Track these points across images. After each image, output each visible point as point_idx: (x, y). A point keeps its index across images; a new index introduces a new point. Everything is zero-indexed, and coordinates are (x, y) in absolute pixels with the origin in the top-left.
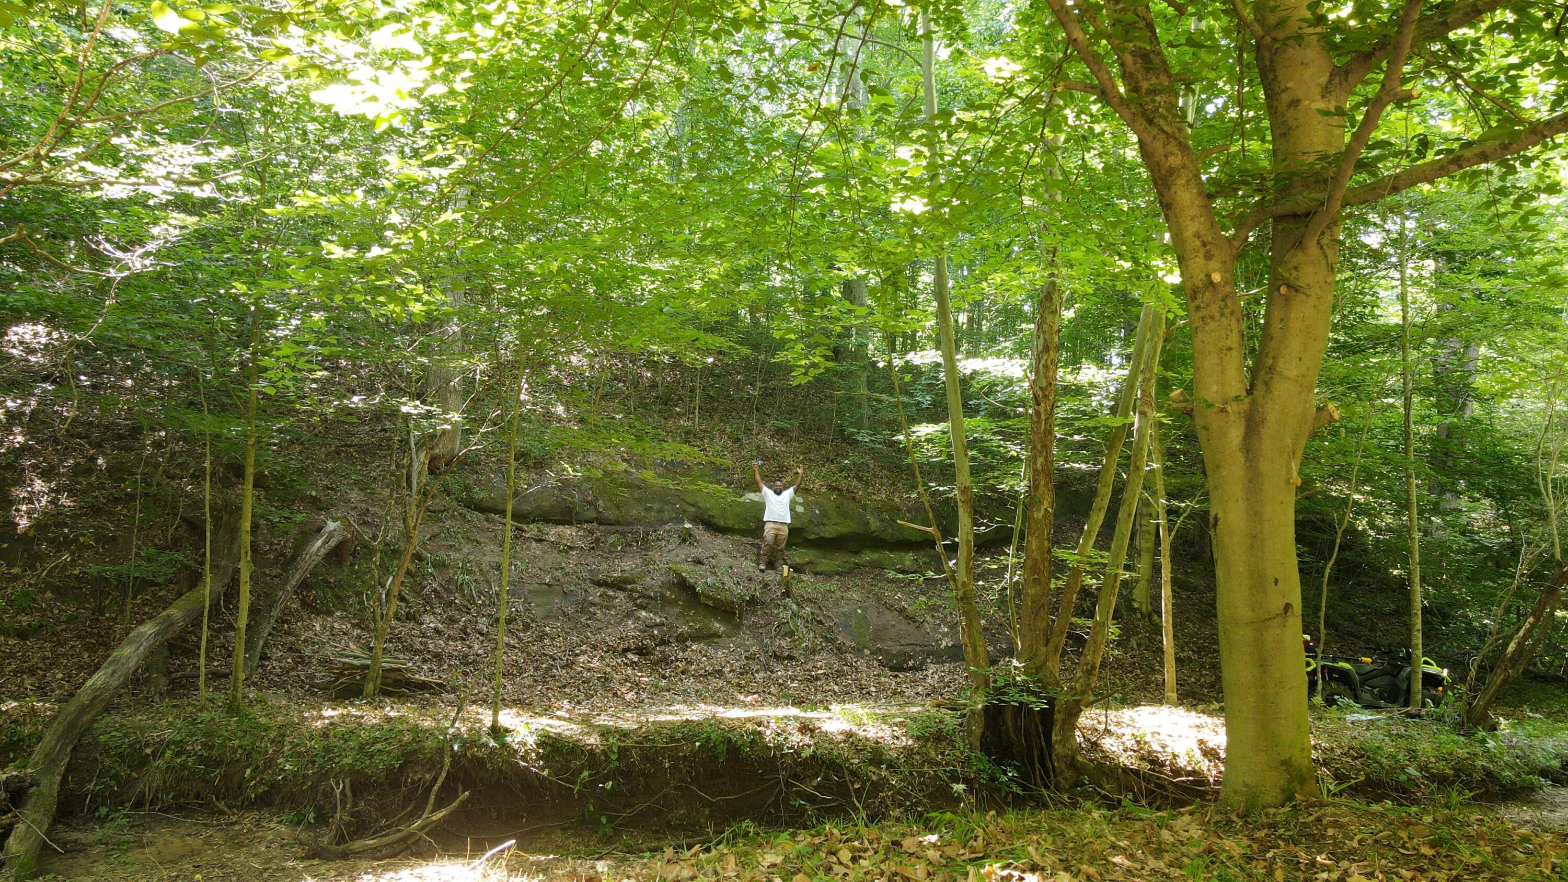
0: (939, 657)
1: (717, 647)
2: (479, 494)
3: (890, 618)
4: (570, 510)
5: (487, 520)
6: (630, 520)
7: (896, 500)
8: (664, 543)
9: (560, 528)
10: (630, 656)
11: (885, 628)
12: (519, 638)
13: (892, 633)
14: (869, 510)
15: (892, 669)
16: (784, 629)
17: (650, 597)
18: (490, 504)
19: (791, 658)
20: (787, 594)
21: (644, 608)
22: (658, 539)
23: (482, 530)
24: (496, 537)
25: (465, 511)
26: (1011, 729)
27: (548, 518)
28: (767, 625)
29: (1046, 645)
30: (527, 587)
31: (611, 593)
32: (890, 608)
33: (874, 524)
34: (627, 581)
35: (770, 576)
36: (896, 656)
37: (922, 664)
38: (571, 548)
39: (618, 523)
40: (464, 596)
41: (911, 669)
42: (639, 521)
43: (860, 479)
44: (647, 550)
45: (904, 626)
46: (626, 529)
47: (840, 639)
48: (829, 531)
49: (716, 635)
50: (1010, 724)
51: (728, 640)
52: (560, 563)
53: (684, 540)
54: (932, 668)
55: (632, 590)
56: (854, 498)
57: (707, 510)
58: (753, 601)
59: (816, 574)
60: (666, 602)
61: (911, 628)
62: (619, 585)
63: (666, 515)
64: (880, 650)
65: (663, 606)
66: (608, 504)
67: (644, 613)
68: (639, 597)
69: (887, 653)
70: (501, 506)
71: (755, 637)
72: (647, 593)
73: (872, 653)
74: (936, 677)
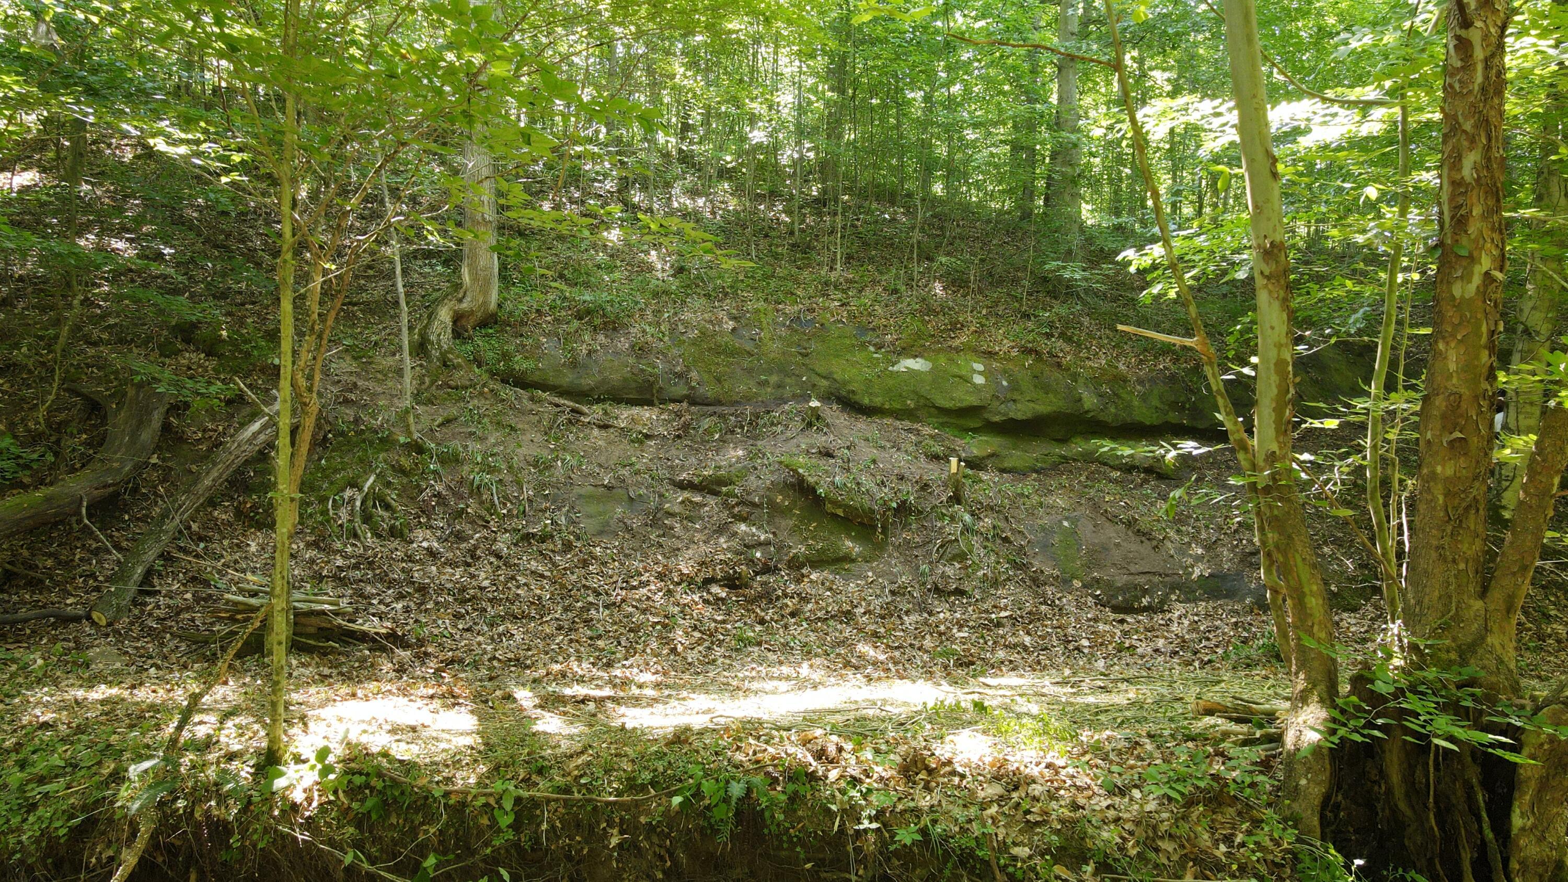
0: (1189, 591)
1: (848, 576)
2: (521, 364)
3: (1113, 534)
4: (651, 385)
5: (532, 399)
6: (735, 398)
7: (1122, 367)
8: (779, 429)
9: (636, 410)
10: (715, 589)
11: (1105, 548)
13: (1116, 555)
14: (1081, 381)
15: (1116, 609)
16: (951, 551)
17: (754, 505)
18: (536, 377)
19: (960, 592)
20: (956, 499)
21: (744, 520)
22: (772, 424)
23: (522, 412)
24: (539, 421)
25: (497, 386)
26: (1399, 792)
27: (618, 397)
28: (925, 544)
29: (1483, 593)
30: (577, 490)
31: (698, 499)
32: (1113, 519)
33: (1089, 400)
34: (721, 482)
35: (931, 473)
36: (1123, 589)
37: (1162, 602)
38: (647, 437)
39: (718, 402)
40: (482, 503)
41: (1145, 609)
42: (748, 399)
43: (1069, 340)
44: (756, 438)
45: (1134, 546)
46: (726, 410)
47: (1037, 564)
48: (1021, 410)
49: (848, 558)
50: (1395, 778)
51: (866, 566)
53: (810, 425)
54: (1179, 609)
55: (728, 495)
56: (1059, 365)
57: (845, 383)
58: (903, 509)
59: (1003, 471)
60: (775, 510)
61: (1146, 548)
62: (709, 487)
63: (788, 390)
64: (1097, 581)
65: (771, 517)
66: (706, 377)
67: (743, 527)
68: (737, 504)
69: (1109, 586)
70: (552, 381)
71: (906, 562)
72: (749, 498)
73: (1084, 586)
74: (1186, 622)
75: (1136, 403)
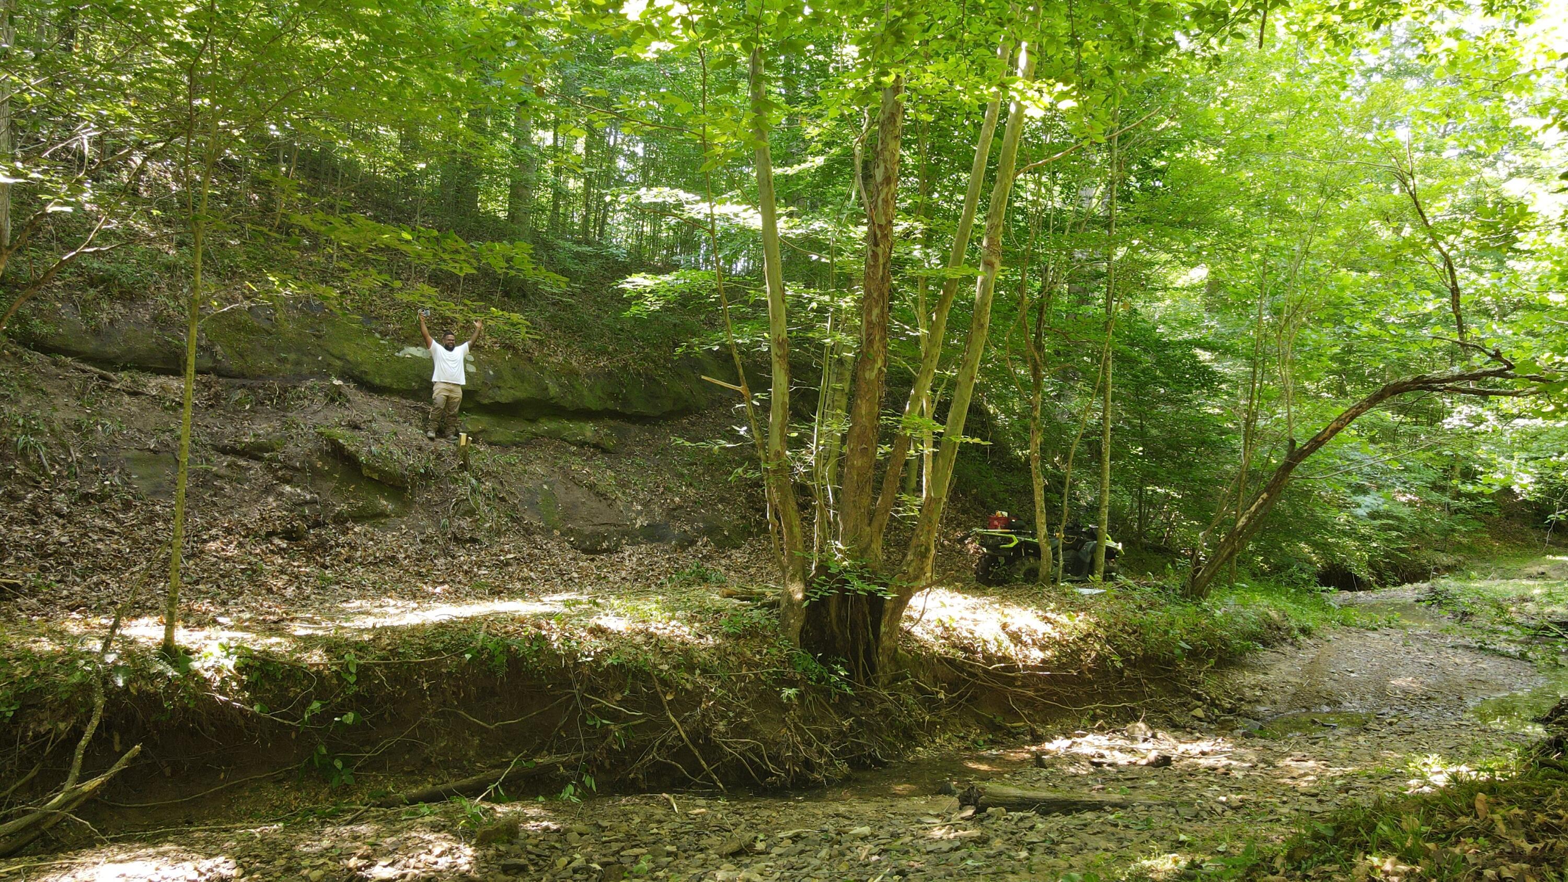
0: (634, 536)
1: (385, 529)
2: (40, 328)
3: (579, 495)
4: (176, 356)
5: (55, 363)
6: (258, 372)
7: (575, 364)
8: (307, 403)
9: (162, 379)
10: (277, 541)
11: (574, 506)
12: (117, 521)
13: (583, 511)
14: (547, 373)
15: (585, 551)
16: (463, 507)
17: (295, 469)
18: (57, 342)
19: (473, 541)
20: (464, 467)
21: (288, 482)
22: (299, 398)
23: (47, 376)
24: (70, 386)
25: (20, 349)
26: (834, 622)
27: (144, 365)
28: (442, 503)
30: (122, 454)
31: (243, 463)
32: (578, 484)
33: (553, 390)
34: (263, 448)
35: (442, 445)
36: (589, 536)
37: (617, 545)
38: (181, 405)
39: (243, 376)
40: (28, 464)
41: (605, 551)
42: (270, 374)
44: (285, 409)
45: (594, 504)
46: (255, 383)
47: (527, 518)
48: (505, 396)
49: (383, 514)
50: (833, 614)
51: (398, 521)
52: (167, 424)
53: (333, 400)
54: (628, 550)
55: (271, 460)
56: (530, 359)
57: (358, 364)
58: (427, 475)
59: (491, 444)
60: (317, 474)
61: (603, 505)
62: (253, 452)
63: (305, 369)
64: (571, 530)
65: (313, 479)
66: (229, 351)
67: (288, 488)
68: (280, 469)
69: (579, 534)
70: (74, 347)
71: (429, 517)
72: (291, 463)
73: (562, 534)
74: (635, 559)
75: (586, 393)
